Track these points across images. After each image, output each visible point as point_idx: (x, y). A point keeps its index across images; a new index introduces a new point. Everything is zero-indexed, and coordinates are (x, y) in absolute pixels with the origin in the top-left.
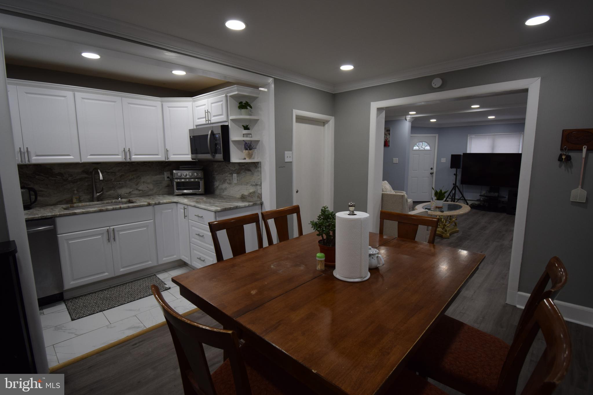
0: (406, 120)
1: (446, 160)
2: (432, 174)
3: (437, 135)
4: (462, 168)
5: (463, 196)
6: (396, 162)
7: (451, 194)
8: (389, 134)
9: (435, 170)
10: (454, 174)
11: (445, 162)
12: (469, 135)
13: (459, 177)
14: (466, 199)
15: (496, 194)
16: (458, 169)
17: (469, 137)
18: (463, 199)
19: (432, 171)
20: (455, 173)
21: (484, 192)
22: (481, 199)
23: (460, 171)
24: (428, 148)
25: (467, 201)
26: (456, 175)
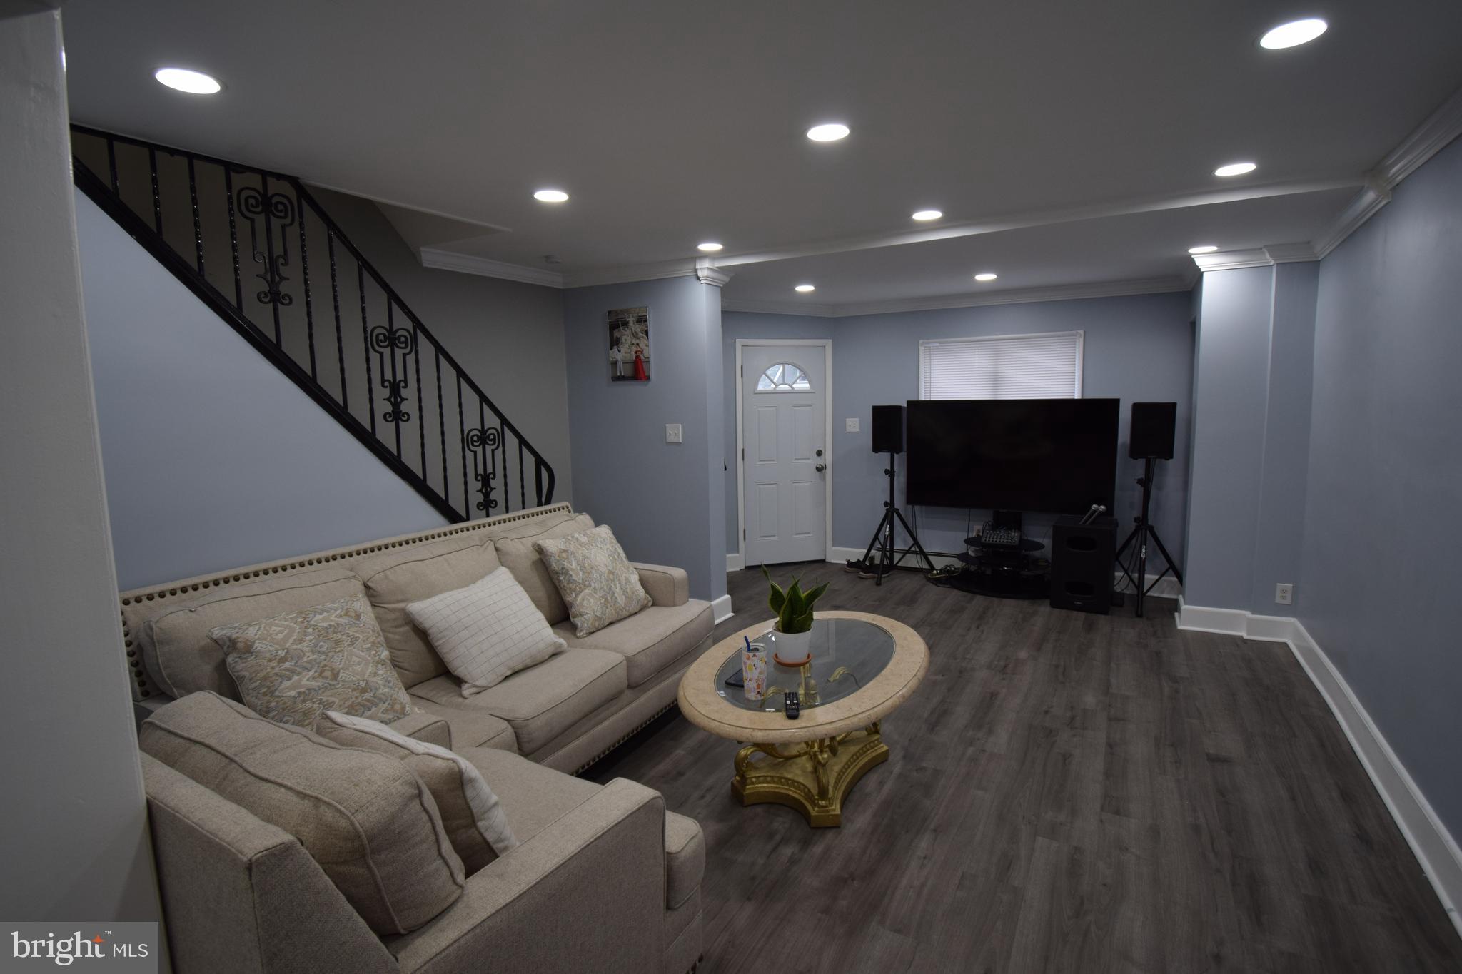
0: (698, 279)
1: (860, 425)
2: (820, 469)
3: (828, 343)
4: (908, 452)
5: (916, 543)
6: (675, 440)
7: (881, 537)
8: (647, 333)
9: (829, 458)
10: (887, 472)
11: (857, 429)
12: (921, 341)
13: (901, 480)
14: (925, 550)
15: (1014, 537)
16: (896, 455)
17: (922, 348)
18: (918, 550)
19: (820, 461)
20: (889, 468)
21: (976, 529)
22: (971, 553)
23: (901, 460)
24: (803, 385)
25: (931, 558)
26: (890, 473)
